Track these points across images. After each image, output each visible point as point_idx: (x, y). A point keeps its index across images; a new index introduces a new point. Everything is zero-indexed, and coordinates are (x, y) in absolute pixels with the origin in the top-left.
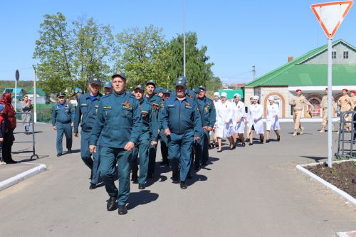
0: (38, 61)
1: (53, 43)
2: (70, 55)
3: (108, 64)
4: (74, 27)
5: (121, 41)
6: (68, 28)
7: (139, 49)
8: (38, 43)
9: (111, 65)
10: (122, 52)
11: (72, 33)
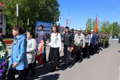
0: (86, 27)
1: (89, 24)
2: (92, 26)
3: (99, 27)
4: (93, 21)
5: (101, 23)
6: (92, 21)
7: (105, 25)
8: (86, 24)
9: (99, 28)
10: (101, 25)
11: (92, 22)
